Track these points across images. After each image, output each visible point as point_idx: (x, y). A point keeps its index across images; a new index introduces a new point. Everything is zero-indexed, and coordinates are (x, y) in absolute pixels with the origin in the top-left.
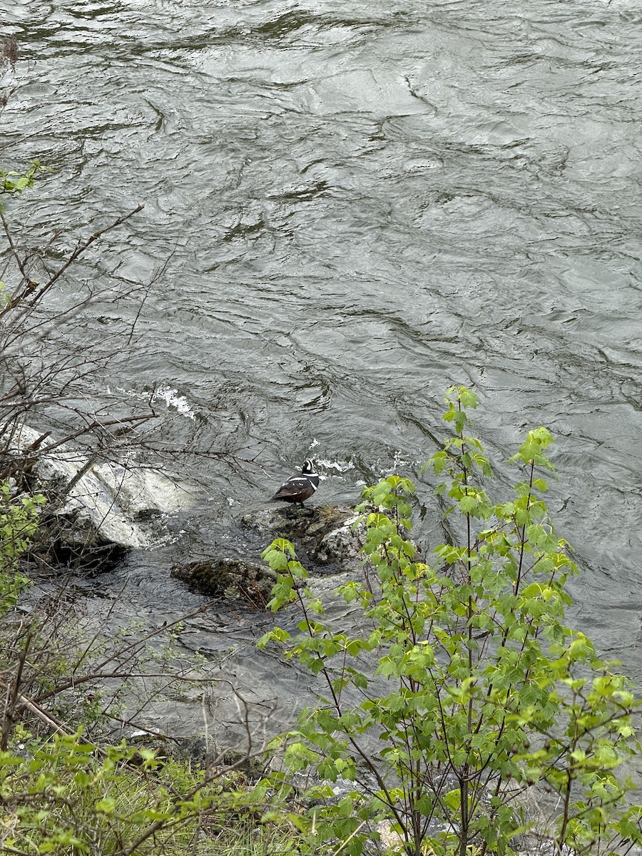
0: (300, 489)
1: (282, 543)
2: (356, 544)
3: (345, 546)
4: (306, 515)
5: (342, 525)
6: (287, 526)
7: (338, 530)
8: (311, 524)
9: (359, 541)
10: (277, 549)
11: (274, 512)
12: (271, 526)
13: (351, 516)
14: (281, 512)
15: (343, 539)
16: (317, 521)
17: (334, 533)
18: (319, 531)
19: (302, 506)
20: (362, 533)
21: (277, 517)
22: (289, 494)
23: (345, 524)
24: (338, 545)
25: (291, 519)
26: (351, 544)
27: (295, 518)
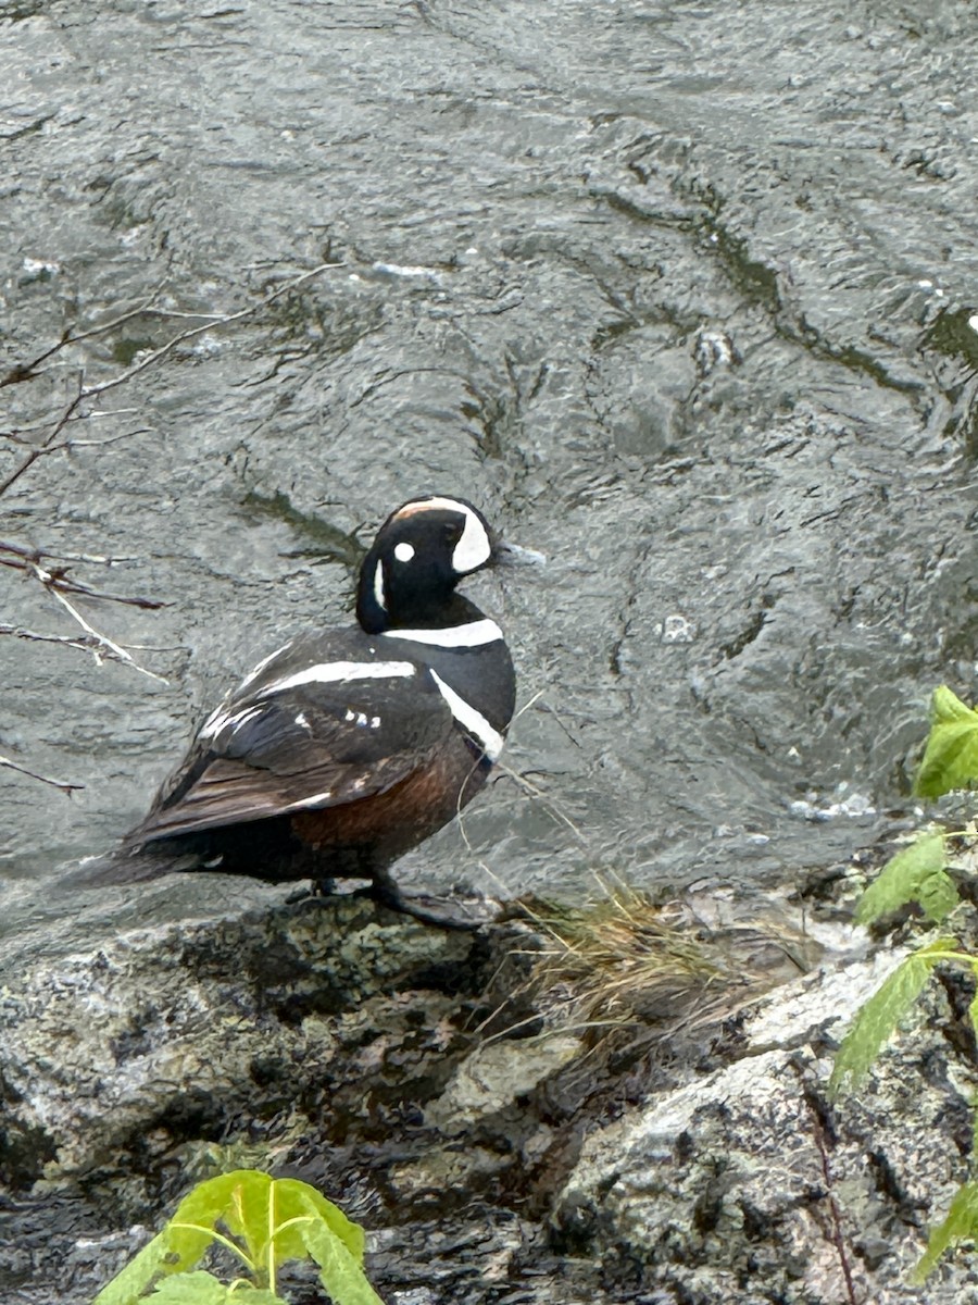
0: (357, 760)
1: (255, 1208)
2: (855, 1198)
3: (759, 1226)
4: (426, 977)
5: (732, 1046)
6: (263, 1074)
7: (698, 1090)
8: (459, 1047)
9: (885, 1180)
10: (223, 1264)
11: (148, 965)
12: (131, 1081)
13: (801, 961)
14: (203, 959)
15: (747, 1164)
16: (521, 1026)
17: (666, 1116)
18: (533, 1106)
19: (386, 901)
20: (905, 1105)
21: (172, 1007)
22: (264, 805)
23: (759, 1031)
24: (708, 1218)
25: (291, 1014)
26: (812, 1198)
27: (330, 1003)
